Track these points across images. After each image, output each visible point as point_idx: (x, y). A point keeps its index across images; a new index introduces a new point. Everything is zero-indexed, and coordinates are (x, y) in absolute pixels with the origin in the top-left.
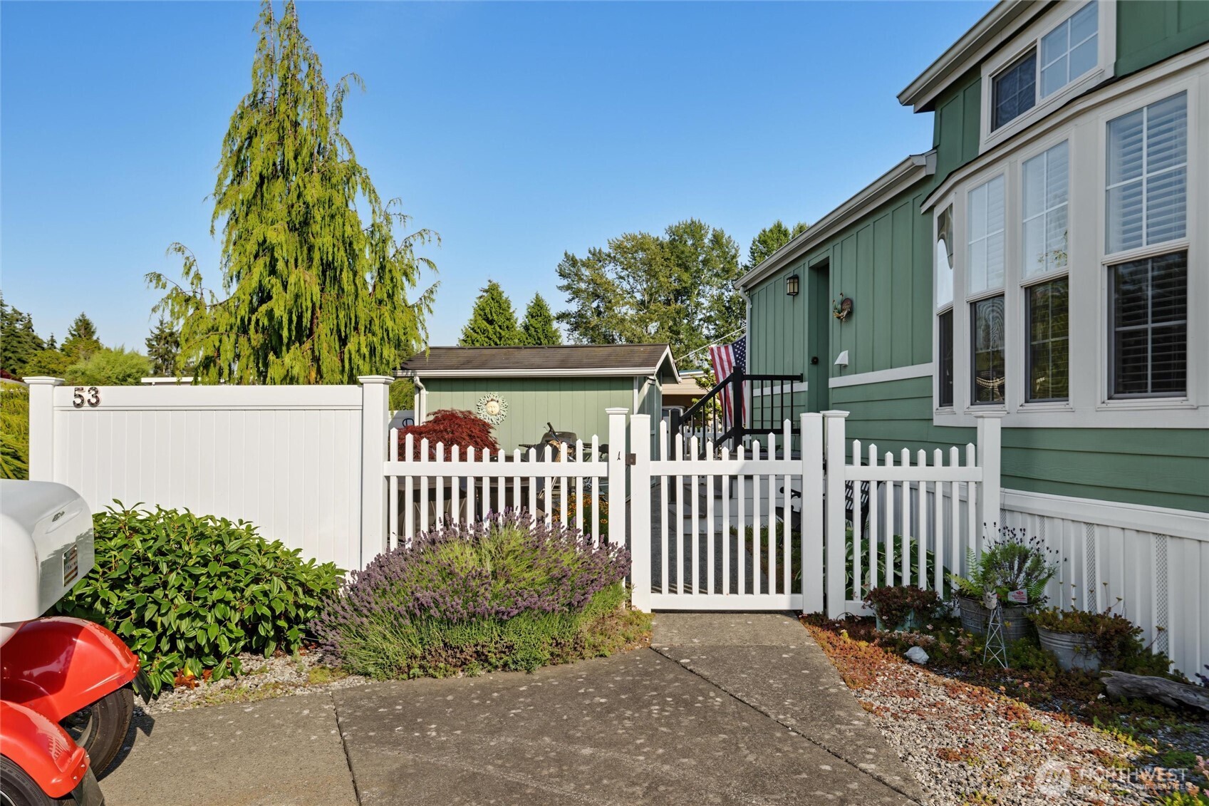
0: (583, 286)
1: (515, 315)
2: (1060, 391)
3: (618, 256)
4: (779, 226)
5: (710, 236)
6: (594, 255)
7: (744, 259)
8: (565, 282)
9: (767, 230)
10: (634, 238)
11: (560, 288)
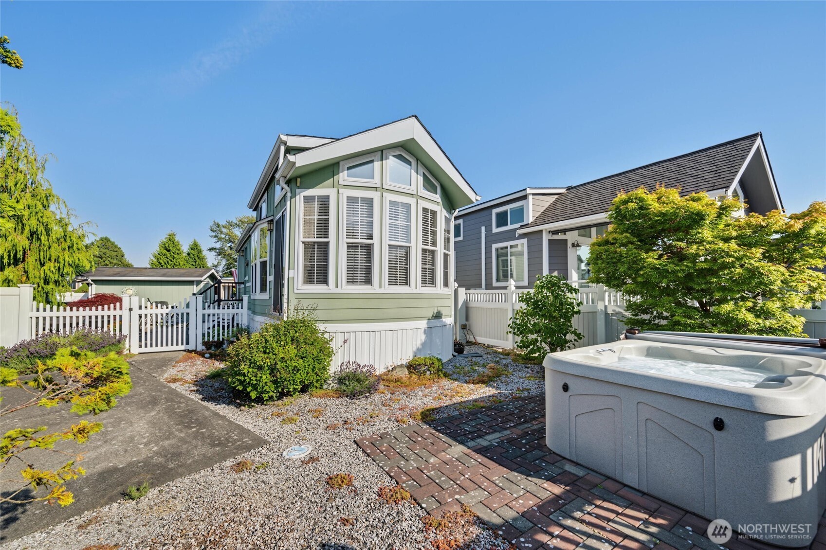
0: (223, 236)
1: (182, 248)
3: (240, 224)
6: (229, 223)
8: (214, 234)
11: (212, 236)
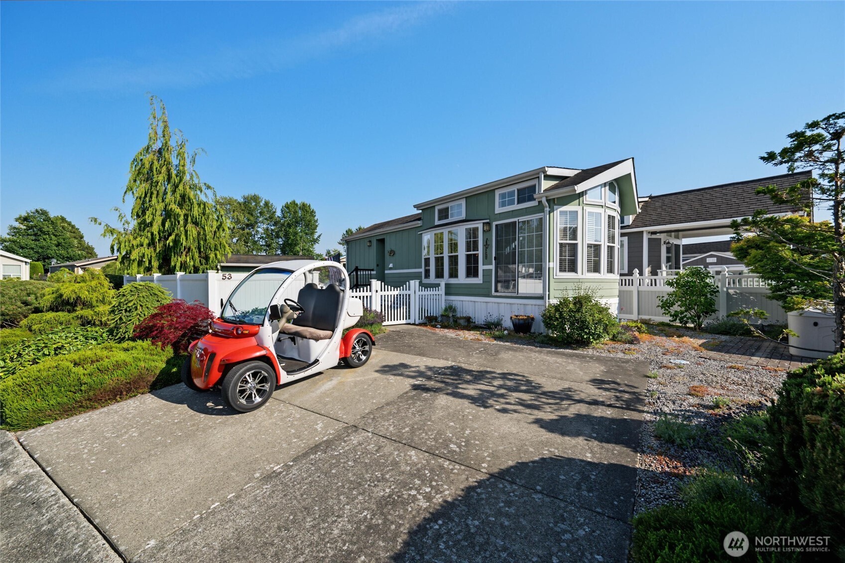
2: (456, 276)
4: (294, 202)
7: (279, 214)
9: (289, 203)
10: (226, 198)
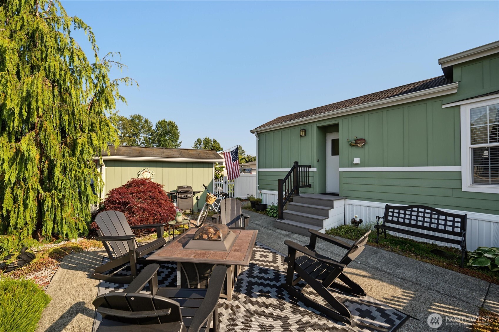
5: (144, 120)
9: (161, 121)
